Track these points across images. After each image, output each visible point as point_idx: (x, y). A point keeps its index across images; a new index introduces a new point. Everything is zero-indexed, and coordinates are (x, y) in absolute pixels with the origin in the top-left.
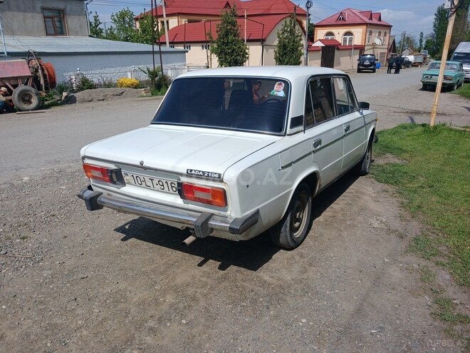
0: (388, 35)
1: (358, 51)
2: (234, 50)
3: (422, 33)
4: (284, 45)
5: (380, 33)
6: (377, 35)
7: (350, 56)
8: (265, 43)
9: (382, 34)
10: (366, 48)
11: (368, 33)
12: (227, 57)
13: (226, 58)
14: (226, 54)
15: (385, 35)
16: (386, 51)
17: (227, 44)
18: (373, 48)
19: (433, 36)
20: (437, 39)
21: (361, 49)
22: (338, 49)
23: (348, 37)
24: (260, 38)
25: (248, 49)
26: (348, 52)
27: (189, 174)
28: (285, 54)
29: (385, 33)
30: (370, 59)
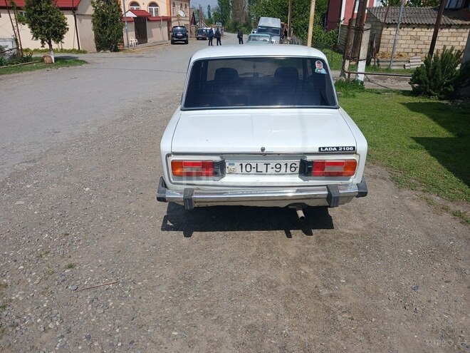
0: (188, 7)
1: (166, 23)
2: (51, 20)
3: (209, 6)
4: (103, 16)
5: (181, 5)
6: (179, 6)
7: (160, 27)
8: (77, 12)
9: (184, 7)
10: (172, 19)
11: (172, 5)
12: (44, 28)
13: (41, 30)
14: (41, 24)
15: (186, 7)
16: (188, 23)
17: (41, 13)
18: (178, 20)
19: (218, 9)
20: (222, 12)
21: (168, 20)
22: (149, 20)
23: (154, 8)
24: (71, 6)
25: (66, 19)
26: (158, 23)
27: (322, 151)
28: (104, 25)
29: (186, 5)
30: (181, 31)
